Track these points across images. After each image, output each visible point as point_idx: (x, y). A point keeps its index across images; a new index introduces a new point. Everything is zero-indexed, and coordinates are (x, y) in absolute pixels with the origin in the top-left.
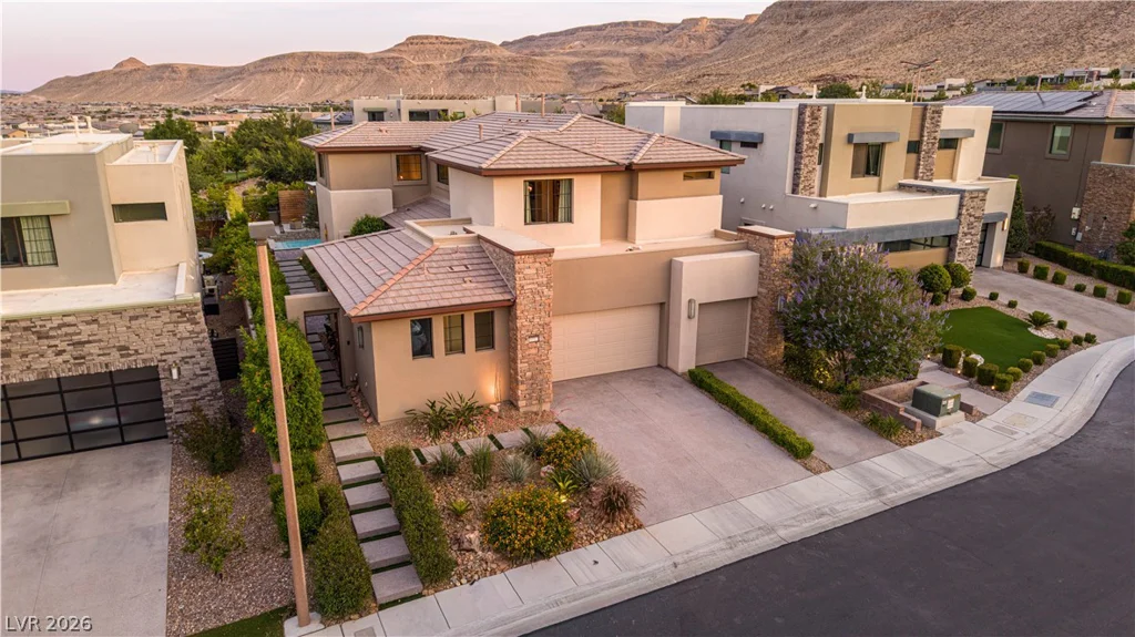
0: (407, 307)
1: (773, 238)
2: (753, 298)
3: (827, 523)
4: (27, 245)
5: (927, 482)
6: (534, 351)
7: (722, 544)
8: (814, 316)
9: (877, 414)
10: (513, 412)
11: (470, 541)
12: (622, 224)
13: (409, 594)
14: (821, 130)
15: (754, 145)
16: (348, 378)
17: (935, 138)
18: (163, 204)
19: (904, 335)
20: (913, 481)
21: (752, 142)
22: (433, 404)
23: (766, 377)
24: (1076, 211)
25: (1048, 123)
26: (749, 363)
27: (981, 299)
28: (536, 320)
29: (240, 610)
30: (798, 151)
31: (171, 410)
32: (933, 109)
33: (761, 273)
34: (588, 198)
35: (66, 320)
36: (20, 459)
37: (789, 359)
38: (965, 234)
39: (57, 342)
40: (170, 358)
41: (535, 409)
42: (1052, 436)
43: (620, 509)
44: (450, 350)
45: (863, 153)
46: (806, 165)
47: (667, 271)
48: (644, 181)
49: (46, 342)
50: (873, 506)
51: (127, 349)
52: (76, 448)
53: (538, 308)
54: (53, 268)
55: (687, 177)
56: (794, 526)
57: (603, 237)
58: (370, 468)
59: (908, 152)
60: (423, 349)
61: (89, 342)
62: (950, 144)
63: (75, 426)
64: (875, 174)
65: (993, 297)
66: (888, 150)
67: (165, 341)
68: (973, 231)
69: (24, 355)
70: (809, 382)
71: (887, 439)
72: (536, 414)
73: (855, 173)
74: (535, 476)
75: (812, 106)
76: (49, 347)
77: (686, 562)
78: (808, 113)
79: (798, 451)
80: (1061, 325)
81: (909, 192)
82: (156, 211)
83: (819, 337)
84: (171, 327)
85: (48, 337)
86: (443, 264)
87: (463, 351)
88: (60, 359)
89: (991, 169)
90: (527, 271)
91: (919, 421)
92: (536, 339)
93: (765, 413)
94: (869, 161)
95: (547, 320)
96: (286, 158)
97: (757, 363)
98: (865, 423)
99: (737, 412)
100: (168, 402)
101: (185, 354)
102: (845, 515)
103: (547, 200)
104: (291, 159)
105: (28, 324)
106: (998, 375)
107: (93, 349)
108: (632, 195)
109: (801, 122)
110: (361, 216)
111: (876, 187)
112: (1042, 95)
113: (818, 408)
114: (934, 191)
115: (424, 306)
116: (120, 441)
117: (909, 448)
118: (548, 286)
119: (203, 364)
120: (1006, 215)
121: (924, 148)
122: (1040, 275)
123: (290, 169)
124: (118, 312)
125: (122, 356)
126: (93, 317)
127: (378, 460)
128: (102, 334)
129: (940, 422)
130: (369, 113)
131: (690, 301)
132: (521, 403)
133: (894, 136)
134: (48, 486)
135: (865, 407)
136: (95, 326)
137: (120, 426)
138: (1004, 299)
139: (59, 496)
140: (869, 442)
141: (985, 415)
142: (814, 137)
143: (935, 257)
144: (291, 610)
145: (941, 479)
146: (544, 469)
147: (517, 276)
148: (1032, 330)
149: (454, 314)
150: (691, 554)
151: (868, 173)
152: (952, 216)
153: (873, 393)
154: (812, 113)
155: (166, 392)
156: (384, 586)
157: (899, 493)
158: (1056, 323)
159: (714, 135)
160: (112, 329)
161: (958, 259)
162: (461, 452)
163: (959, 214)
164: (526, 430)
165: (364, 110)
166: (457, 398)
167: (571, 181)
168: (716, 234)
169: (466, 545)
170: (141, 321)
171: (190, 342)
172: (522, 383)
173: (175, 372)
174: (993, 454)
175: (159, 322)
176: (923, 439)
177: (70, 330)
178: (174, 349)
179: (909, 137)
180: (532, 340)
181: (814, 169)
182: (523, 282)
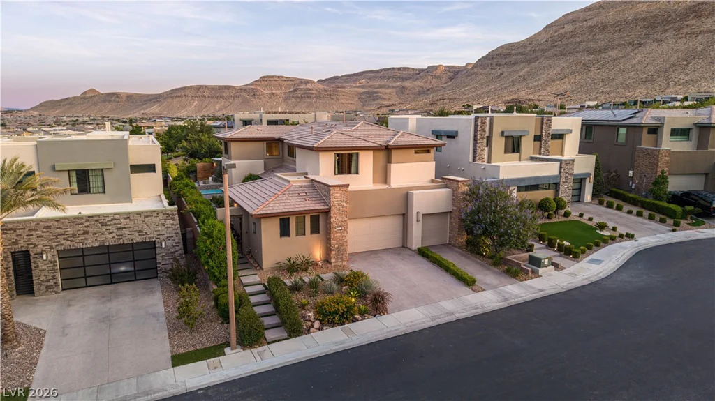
0: (279, 211)
1: (458, 181)
2: (450, 212)
3: (479, 311)
4: (91, 183)
5: (531, 296)
6: (339, 234)
7: (429, 319)
8: (476, 217)
9: (510, 267)
10: (329, 265)
11: (309, 316)
12: (385, 177)
13: (281, 338)
14: (487, 129)
15: (453, 137)
16: (246, 250)
17: (549, 133)
18: (154, 165)
19: (519, 226)
20: (523, 295)
21: (452, 136)
22: (290, 259)
23: (457, 252)
24: (631, 172)
25: (615, 126)
26: (450, 246)
27: (574, 216)
28: (341, 219)
29: (203, 344)
30: (475, 140)
31: (160, 263)
32: (547, 118)
33: (453, 199)
34: (366, 162)
35: (115, 217)
36: (87, 286)
37: (469, 242)
38: (564, 182)
39: (110, 228)
40: (161, 237)
41: (339, 264)
42: (596, 277)
43: (380, 302)
44: (297, 235)
45: (511, 141)
46: (479, 147)
47: (406, 197)
48: (394, 154)
49: (104, 227)
50: (503, 305)
51: (142, 232)
52: (113, 281)
53: (341, 213)
54: (103, 195)
55: (416, 153)
56: (463, 312)
57: (374, 182)
58: (260, 288)
59: (535, 140)
60: (285, 232)
61: (125, 228)
62: (560, 136)
63: (113, 271)
64: (518, 152)
65: (581, 215)
66: (523, 139)
67: (160, 228)
68: (568, 181)
69: (95, 234)
70: (478, 254)
71: (514, 278)
72: (340, 266)
73: (506, 152)
74: (340, 291)
75: (481, 117)
76: (106, 230)
78: (479, 121)
79: (469, 282)
80: (614, 229)
81: (536, 161)
82: (151, 168)
83: (479, 228)
84: (163, 222)
85: (106, 225)
86: (294, 192)
87: (304, 234)
88: (111, 236)
89: (583, 150)
90: (336, 195)
91: (530, 269)
92: (340, 228)
93: (454, 265)
94: (514, 145)
95: (346, 219)
96: (200, 146)
97: (453, 246)
98: (504, 272)
99: (440, 266)
100: (159, 259)
101: (168, 235)
102: (489, 308)
103: (346, 163)
104: (203, 146)
105: (98, 218)
106: (573, 250)
107: (126, 231)
108: (389, 161)
109: (476, 126)
110: (247, 174)
111: (518, 158)
112: (614, 111)
113: (482, 265)
114: (548, 160)
115: (286, 210)
116: (134, 279)
117: (524, 282)
118: (346, 202)
119: (177, 241)
120: (590, 174)
121: (543, 138)
122: (610, 205)
123: (203, 152)
124: (139, 214)
125: (139, 235)
126: (128, 216)
127: (264, 285)
128: (131, 224)
129: (541, 271)
130: (243, 121)
131: (418, 213)
132: (333, 261)
133: (527, 132)
134: (103, 297)
135: (505, 264)
136: (128, 220)
137: (135, 271)
138: (586, 216)
139: (110, 300)
140: (504, 279)
141: (565, 268)
142: (484, 133)
143: (549, 194)
144: (228, 344)
145: (537, 294)
146: (344, 288)
147: (331, 197)
148: (598, 231)
149: (300, 215)
151: (513, 152)
152: (556, 173)
153: (509, 257)
154: (482, 121)
155: (159, 254)
156: (270, 335)
157: (516, 299)
158: (611, 228)
159: (433, 132)
160: (136, 222)
161: (561, 195)
162: (303, 281)
163: (560, 172)
164: (335, 273)
165: (241, 120)
166: (301, 256)
167: (358, 154)
168: (432, 181)
169: (307, 318)
170: (149, 218)
171: (171, 229)
172: (333, 250)
173: (163, 244)
174: (565, 284)
175: (158, 219)
176: (532, 278)
177: (117, 222)
178: (163, 233)
179: (534, 133)
180: (338, 229)
181: (484, 149)
182: (334, 200)
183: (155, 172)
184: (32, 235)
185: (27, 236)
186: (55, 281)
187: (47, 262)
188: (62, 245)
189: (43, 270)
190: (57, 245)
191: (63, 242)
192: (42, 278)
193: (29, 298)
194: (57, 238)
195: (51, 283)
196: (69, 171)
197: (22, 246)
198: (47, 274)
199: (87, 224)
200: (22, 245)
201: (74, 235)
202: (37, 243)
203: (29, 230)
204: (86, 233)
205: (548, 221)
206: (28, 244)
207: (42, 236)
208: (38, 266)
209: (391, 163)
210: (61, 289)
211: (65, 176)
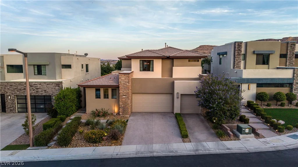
4: (42, 71)
5: (218, 151)
6: (124, 100)
10: (119, 116)
12: (171, 74)
14: (243, 50)
17: (293, 53)
18: (71, 65)
20: (213, 150)
28: (125, 91)
30: (234, 56)
32: (291, 43)
34: (158, 65)
35: (36, 83)
39: (33, 88)
40: (54, 94)
41: (124, 115)
42: (284, 147)
44: (105, 98)
45: (261, 56)
46: (237, 60)
48: (175, 62)
49: (31, 87)
50: (193, 153)
51: (46, 91)
52: (37, 112)
53: (125, 88)
56: (160, 153)
57: (162, 76)
59: (281, 57)
60: (98, 96)
61: (39, 88)
63: (37, 107)
64: (267, 64)
67: (53, 90)
70: (210, 120)
71: (219, 138)
73: (257, 63)
75: (238, 42)
76: (32, 89)
77: (121, 154)
82: (69, 66)
84: (54, 87)
85: (32, 87)
87: (108, 98)
88: (34, 91)
90: (122, 78)
91: (232, 134)
92: (125, 97)
94: (264, 60)
95: (128, 92)
97: (201, 115)
99: (179, 124)
100: (53, 104)
101: (57, 94)
106: (279, 126)
107: (40, 90)
109: (235, 47)
111: (267, 68)
116: (44, 111)
117: (224, 142)
118: (128, 83)
121: (288, 56)
124: (45, 83)
125: (45, 92)
126: (40, 83)
129: (241, 136)
131: (177, 93)
133: (274, 52)
136: (41, 85)
137: (45, 108)
141: (264, 138)
142: (240, 52)
143: (285, 91)
147: (120, 79)
149: (106, 88)
150: (124, 153)
152: (290, 76)
154: (238, 45)
155: (53, 101)
157: (204, 152)
159: (218, 54)
160: (43, 86)
161: (294, 92)
163: (294, 76)
166: (103, 109)
167: (153, 60)
170: (49, 85)
171: (58, 91)
172: (121, 108)
173: (54, 97)
174: (251, 148)
175: (52, 86)
176: (231, 140)
177: (36, 85)
178: (55, 92)
179: (280, 52)
180: (124, 97)
181: (240, 61)
182: (121, 81)
183: (71, 68)
184: (6, 88)
185: (4, 88)
186: (13, 108)
187: (10, 100)
188: (16, 93)
189: (9, 103)
190: (14, 93)
191: (16, 92)
192: (9, 106)
193: (4, 113)
194: (14, 90)
195: (12, 109)
196: (34, 65)
198: (11, 104)
199: (25, 85)
200: (2, 92)
201: (20, 90)
202: (7, 91)
203: (5, 86)
204: (24, 89)
205: (280, 107)
206: (5, 92)
207: (9, 89)
208: (7, 101)
209: (173, 66)
210: (17, 112)
211: (32, 67)
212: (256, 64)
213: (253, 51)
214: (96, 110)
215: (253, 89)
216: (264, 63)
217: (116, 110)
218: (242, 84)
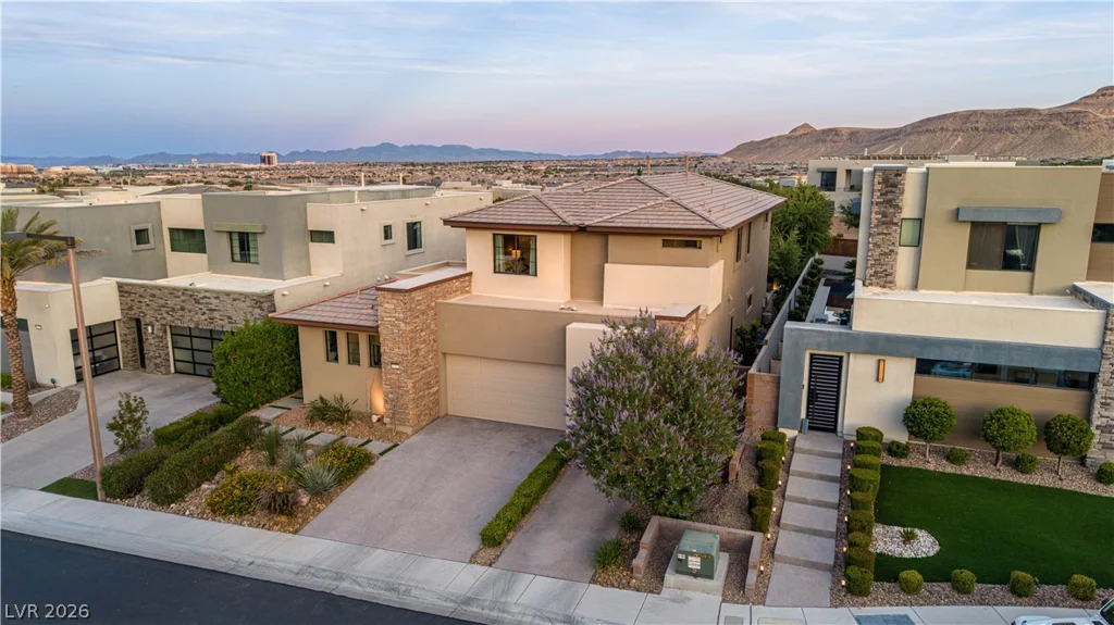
4: (251, 250)
6: (394, 377)
14: (906, 202)
18: (333, 232)
28: (396, 350)
36: (195, 374)
39: (203, 307)
41: (398, 428)
44: (350, 361)
45: (993, 235)
48: (614, 243)
51: (231, 319)
53: (397, 339)
54: (258, 266)
55: (666, 244)
57: (572, 297)
59: (1096, 239)
61: (215, 310)
64: (1023, 269)
66: (1049, 233)
67: (248, 318)
69: (190, 312)
71: (597, 568)
73: (976, 260)
75: (886, 170)
76: (199, 309)
82: (327, 236)
84: (251, 309)
85: (199, 303)
87: (360, 365)
88: (203, 317)
92: (397, 367)
94: (1009, 247)
95: (405, 352)
107: (216, 314)
108: (604, 258)
111: (1026, 286)
114: (1093, 301)
117: (595, 586)
118: (404, 321)
124: (228, 294)
125: (229, 323)
126: (218, 295)
128: (221, 306)
129: (671, 579)
130: (823, 172)
132: (386, 420)
136: (218, 301)
147: (379, 307)
149: (350, 331)
151: (1004, 265)
154: (886, 180)
160: (225, 304)
163: (1103, 342)
165: (818, 171)
167: (535, 237)
172: (387, 402)
175: (245, 305)
177: (208, 300)
179: (1096, 217)
180: (394, 366)
181: (892, 251)
182: (384, 315)
183: (333, 242)
184: (142, 302)
185: (138, 302)
187: (154, 336)
188: (164, 319)
189: (152, 344)
191: (165, 315)
192: (152, 354)
193: (140, 372)
194: (160, 310)
195: (159, 361)
196: (230, 233)
197: (135, 313)
198: (154, 349)
199: (183, 298)
200: (135, 311)
201: (173, 310)
202: (146, 312)
203: (140, 296)
204: (182, 309)
206: (140, 312)
207: (148, 305)
208: (147, 339)
209: (607, 262)
210: (173, 370)
211: (225, 239)
212: (969, 266)
213: (955, 206)
214: (322, 399)
215: (901, 382)
216: (1010, 264)
217: (380, 404)
218: (849, 354)
